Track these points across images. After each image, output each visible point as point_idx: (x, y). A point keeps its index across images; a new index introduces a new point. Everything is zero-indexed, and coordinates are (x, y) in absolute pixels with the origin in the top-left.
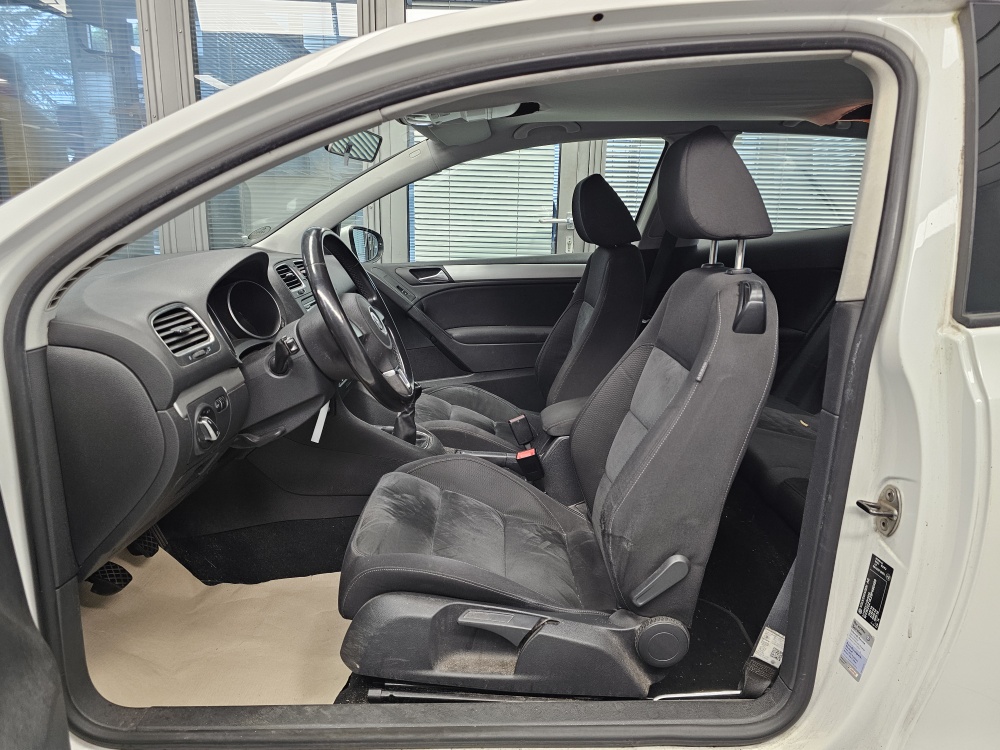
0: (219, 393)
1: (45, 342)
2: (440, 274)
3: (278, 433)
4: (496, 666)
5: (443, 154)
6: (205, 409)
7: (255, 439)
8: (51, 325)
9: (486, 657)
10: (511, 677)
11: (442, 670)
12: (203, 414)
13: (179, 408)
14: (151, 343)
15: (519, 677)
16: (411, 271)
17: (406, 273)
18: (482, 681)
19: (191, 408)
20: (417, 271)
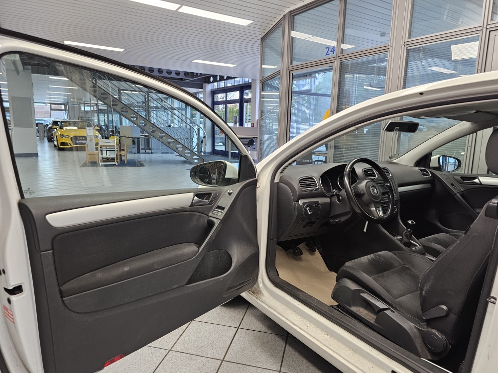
0: (317, 202)
1: (279, 181)
2: (476, 180)
3: (337, 220)
4: (370, 317)
5: (474, 125)
6: (309, 205)
7: (332, 221)
8: (280, 177)
9: (370, 314)
10: (373, 322)
11: (354, 309)
12: (307, 206)
13: (301, 202)
14: (296, 185)
15: (375, 324)
16: (461, 177)
17: (459, 178)
18: (364, 319)
19: (304, 204)
20: (464, 178)
